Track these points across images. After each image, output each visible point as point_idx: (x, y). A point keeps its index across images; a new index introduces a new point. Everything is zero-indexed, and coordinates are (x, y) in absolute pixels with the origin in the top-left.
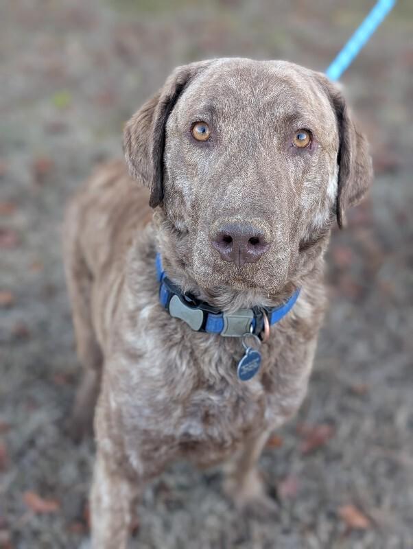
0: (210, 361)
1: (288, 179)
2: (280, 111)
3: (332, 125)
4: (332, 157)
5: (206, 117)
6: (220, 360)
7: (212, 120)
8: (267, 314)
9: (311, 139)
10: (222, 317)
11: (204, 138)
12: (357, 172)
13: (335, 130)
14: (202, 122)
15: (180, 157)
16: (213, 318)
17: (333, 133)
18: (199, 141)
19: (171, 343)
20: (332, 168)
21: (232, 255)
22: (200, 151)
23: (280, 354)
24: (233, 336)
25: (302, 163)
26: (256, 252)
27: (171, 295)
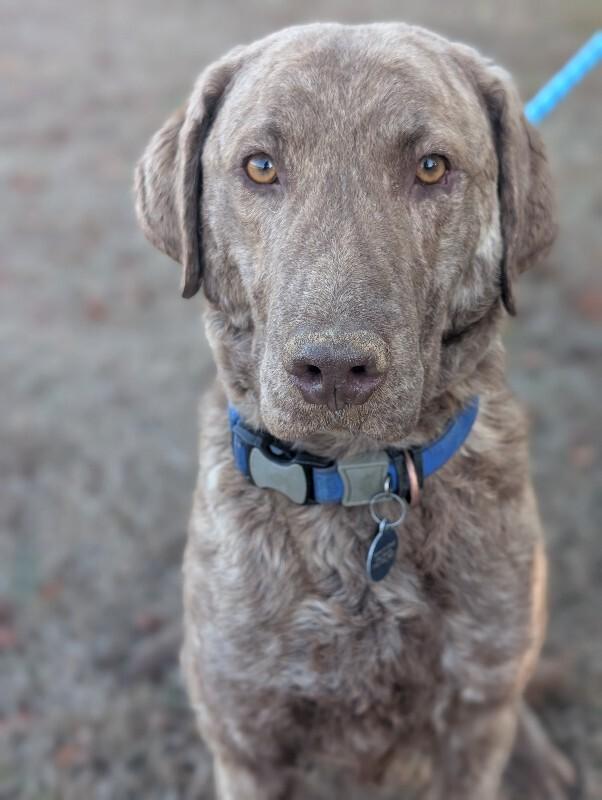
0: (315, 544)
2: (391, 129)
3: (483, 136)
4: (488, 192)
5: (266, 145)
6: (332, 540)
7: (276, 149)
8: (412, 456)
9: (448, 167)
10: (336, 471)
11: (267, 178)
12: (531, 218)
14: (261, 155)
15: (229, 212)
16: (320, 475)
17: (486, 152)
18: (260, 183)
19: (253, 522)
22: (261, 200)
24: (364, 502)
25: (433, 210)
26: (362, 387)
27: (248, 449)
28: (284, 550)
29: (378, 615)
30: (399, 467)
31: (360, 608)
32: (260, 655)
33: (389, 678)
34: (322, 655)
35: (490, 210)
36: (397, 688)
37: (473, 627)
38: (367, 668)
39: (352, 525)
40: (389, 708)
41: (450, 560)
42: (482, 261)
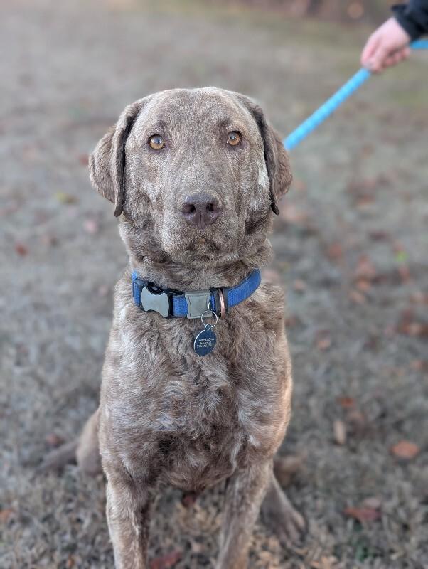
0: (172, 340)
1: (228, 167)
2: (215, 119)
3: (255, 128)
4: (260, 154)
5: (159, 131)
6: (181, 339)
7: (163, 132)
8: (222, 292)
9: (241, 138)
10: (184, 297)
11: (160, 147)
12: (280, 169)
13: (258, 133)
14: (156, 135)
16: (176, 298)
17: (257, 135)
18: (156, 150)
20: (261, 162)
21: (196, 220)
22: (157, 156)
23: (243, 343)
24: (199, 317)
25: (236, 156)
26: (213, 215)
27: (140, 289)
28: (157, 348)
29: (205, 384)
30: (215, 295)
31: (197, 379)
32: (147, 411)
33: (211, 420)
34: (177, 407)
35: (262, 162)
36: (214, 427)
37: (251, 399)
38: (199, 413)
39: (192, 329)
40: (209, 438)
41: (241, 357)
42: (261, 186)
